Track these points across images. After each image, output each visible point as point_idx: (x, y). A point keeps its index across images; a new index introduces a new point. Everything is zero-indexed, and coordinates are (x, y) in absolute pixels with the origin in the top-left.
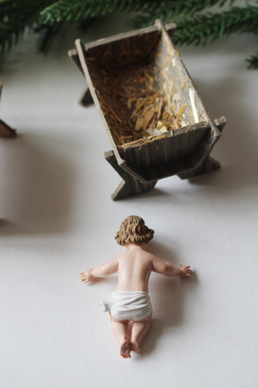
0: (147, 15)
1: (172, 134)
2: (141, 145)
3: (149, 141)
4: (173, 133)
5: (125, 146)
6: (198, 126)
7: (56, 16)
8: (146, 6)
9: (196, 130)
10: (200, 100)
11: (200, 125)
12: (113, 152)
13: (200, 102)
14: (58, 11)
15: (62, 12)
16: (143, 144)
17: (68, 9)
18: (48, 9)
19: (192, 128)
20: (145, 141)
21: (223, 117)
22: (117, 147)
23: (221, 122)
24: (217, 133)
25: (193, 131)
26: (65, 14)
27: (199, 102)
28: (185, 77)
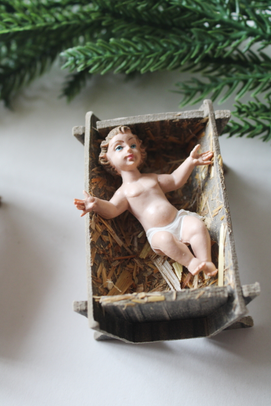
0: (207, 81)
1: (174, 297)
2: (126, 305)
3: (140, 301)
4: (177, 295)
5: (105, 300)
6: (216, 292)
7: (78, 62)
8: (209, 68)
9: (212, 298)
10: (230, 247)
11: (219, 292)
12: (86, 303)
13: (231, 250)
14: (82, 56)
15: (87, 58)
16: (130, 303)
17: (96, 57)
18: (70, 50)
19: (206, 294)
20: (134, 298)
21: (257, 284)
22: (94, 299)
23: (252, 291)
24: (241, 308)
25: (206, 298)
26: (90, 62)
27: (229, 249)
28: (221, 202)
